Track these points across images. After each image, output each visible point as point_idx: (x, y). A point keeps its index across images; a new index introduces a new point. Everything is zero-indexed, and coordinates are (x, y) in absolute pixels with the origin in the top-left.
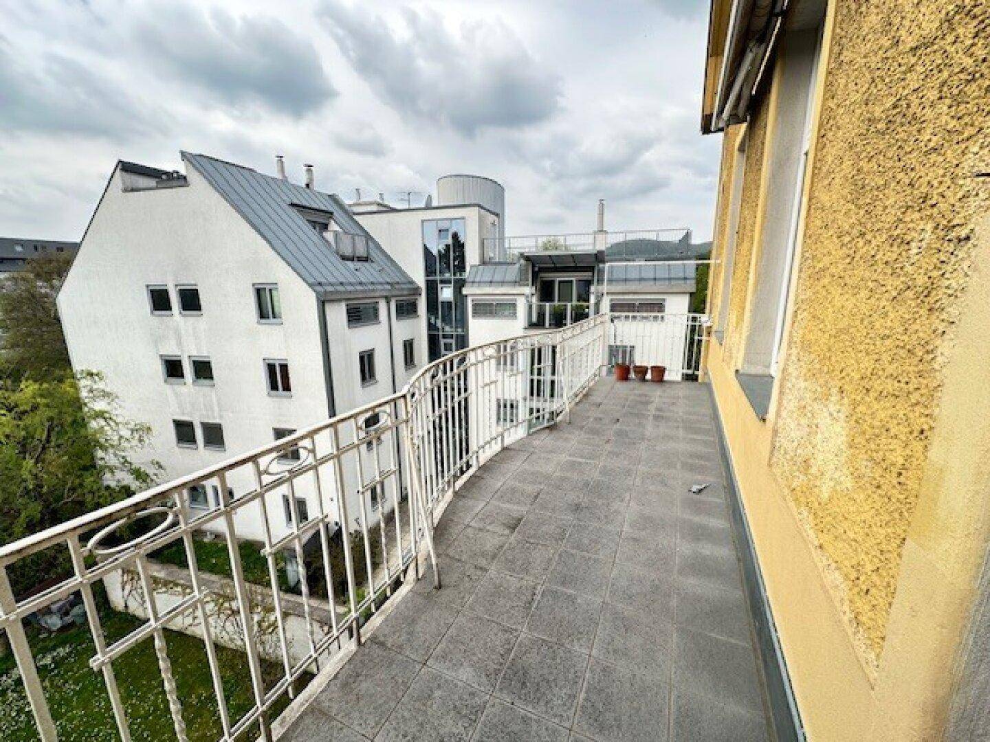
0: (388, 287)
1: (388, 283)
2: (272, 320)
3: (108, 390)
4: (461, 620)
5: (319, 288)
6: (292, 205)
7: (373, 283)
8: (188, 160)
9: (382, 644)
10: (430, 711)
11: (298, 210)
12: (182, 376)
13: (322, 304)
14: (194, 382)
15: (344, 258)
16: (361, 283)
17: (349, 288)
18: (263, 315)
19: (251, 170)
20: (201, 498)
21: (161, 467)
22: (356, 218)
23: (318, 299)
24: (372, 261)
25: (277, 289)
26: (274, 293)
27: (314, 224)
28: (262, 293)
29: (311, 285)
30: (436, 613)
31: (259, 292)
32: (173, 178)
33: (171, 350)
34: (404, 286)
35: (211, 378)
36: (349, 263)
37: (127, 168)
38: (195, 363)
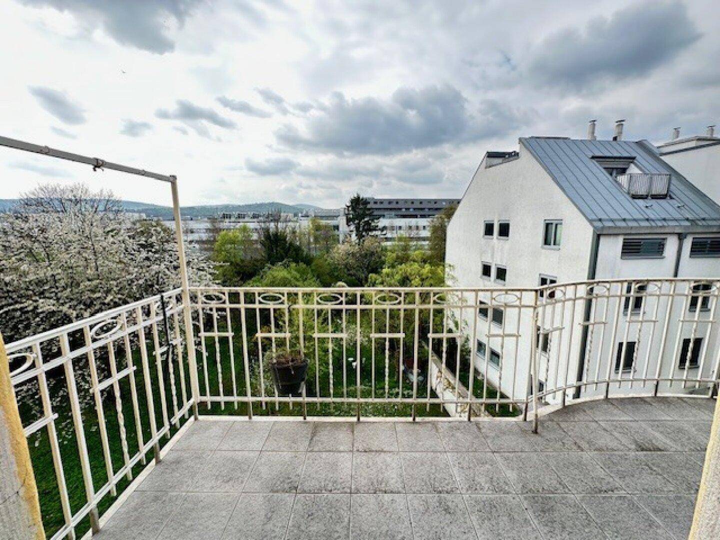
0: (688, 224)
1: (687, 219)
2: (552, 246)
3: (455, 276)
4: (534, 456)
5: (599, 224)
6: (593, 158)
7: (664, 220)
8: (523, 143)
9: (479, 429)
10: (478, 468)
11: (597, 161)
12: (490, 276)
13: (597, 237)
14: (495, 281)
15: (635, 197)
16: (647, 220)
17: (631, 224)
18: (546, 242)
19: (566, 138)
20: (482, 351)
21: (467, 324)
22: (663, 158)
23: (594, 232)
24: (671, 198)
25: (561, 224)
26: (559, 226)
27: (610, 171)
28: (550, 226)
29: (591, 221)
30: (520, 440)
31: (547, 226)
32: (512, 156)
33: (488, 260)
34: (710, 223)
35: (504, 280)
36: (641, 202)
37: (491, 155)
38: (498, 269)
